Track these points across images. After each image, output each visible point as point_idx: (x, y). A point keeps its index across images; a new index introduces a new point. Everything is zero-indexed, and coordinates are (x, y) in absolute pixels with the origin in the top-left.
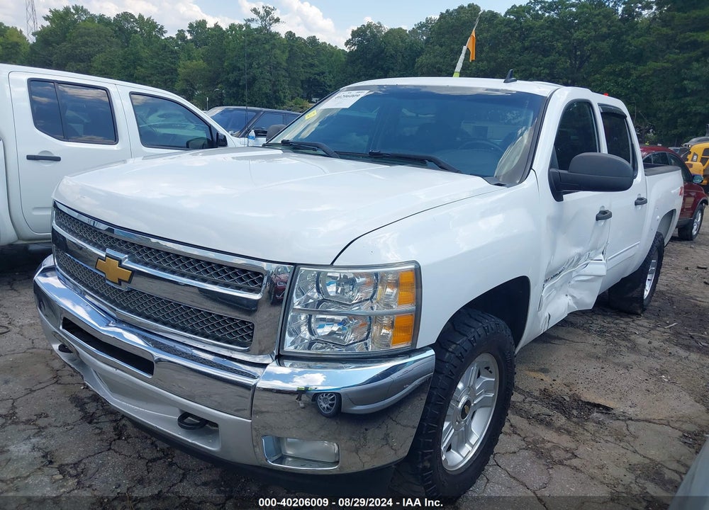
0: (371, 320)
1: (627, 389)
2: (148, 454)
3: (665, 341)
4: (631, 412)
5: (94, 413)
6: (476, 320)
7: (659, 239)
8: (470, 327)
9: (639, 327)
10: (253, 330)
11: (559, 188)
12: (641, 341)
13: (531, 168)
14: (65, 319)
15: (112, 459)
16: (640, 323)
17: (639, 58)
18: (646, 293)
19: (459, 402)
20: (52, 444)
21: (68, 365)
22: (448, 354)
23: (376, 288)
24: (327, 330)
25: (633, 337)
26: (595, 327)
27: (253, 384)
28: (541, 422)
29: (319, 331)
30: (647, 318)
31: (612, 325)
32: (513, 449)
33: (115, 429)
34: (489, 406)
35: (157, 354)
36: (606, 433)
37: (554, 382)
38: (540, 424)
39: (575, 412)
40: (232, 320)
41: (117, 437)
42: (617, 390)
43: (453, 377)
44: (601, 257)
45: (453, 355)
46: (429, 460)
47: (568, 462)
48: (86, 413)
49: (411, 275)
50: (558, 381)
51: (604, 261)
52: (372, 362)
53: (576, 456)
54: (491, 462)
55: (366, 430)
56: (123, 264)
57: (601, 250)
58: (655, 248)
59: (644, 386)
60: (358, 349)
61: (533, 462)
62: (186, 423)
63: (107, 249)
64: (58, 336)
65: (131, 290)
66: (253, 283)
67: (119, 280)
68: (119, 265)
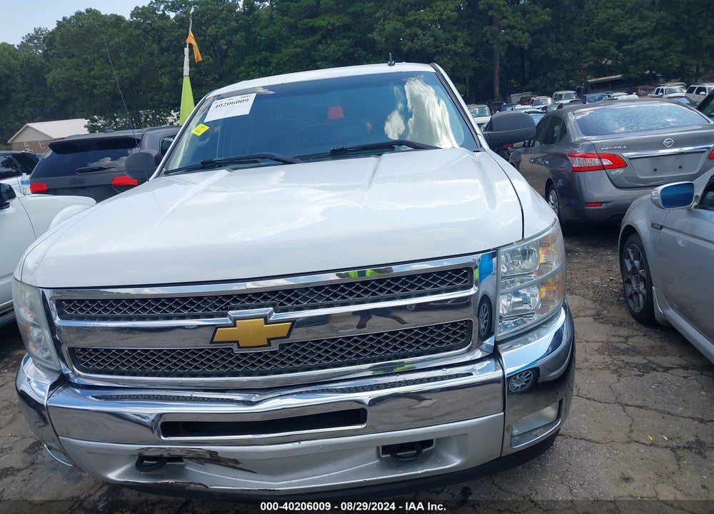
35: (366, 396)
56: (271, 319)
63: (230, 312)
64: (154, 451)
65: (282, 347)
66: (458, 280)
67: (269, 340)
68: (266, 323)
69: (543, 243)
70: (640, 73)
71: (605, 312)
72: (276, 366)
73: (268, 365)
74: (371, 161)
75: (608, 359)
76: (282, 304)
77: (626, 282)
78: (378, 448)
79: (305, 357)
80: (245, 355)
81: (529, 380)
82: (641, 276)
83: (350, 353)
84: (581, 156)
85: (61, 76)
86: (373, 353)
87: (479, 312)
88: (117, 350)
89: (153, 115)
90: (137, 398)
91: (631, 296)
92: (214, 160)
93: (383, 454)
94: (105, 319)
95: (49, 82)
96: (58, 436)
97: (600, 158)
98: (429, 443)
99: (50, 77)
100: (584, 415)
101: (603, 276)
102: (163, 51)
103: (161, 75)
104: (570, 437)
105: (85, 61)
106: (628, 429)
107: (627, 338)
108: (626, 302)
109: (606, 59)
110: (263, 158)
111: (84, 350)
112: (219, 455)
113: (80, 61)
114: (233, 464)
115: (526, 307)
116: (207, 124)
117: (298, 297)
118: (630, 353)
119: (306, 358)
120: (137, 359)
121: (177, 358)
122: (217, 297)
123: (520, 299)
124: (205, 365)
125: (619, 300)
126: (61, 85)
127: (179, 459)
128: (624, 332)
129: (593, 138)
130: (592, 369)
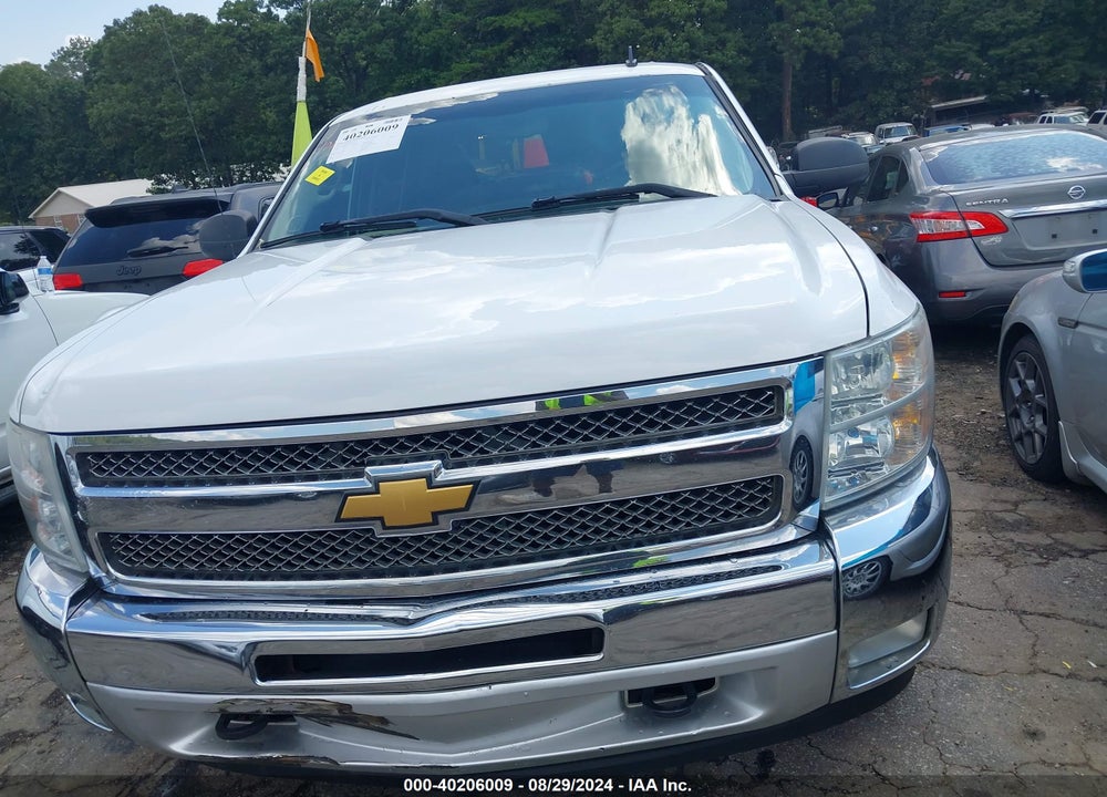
13: (773, 172)
27: (833, 569)
56: (439, 479)
63: (368, 469)
64: (245, 704)
65: (457, 526)
66: (758, 409)
67: (435, 515)
68: (430, 486)
69: (899, 346)
70: (1015, 93)
71: (976, 464)
72: (446, 558)
73: (434, 556)
74: (600, 218)
75: (987, 538)
76: (455, 454)
77: (1011, 415)
78: (622, 693)
79: (495, 543)
80: (395, 540)
81: (875, 577)
82: (1038, 405)
83: (572, 535)
84: (933, 217)
85: (111, 111)
86: (611, 535)
87: (792, 462)
88: (180, 536)
89: (252, 171)
90: (216, 616)
91: (1020, 438)
92: (342, 222)
93: (630, 702)
94: (159, 484)
95: (92, 122)
96: (85, 681)
97: (964, 219)
98: (709, 683)
99: (93, 113)
100: (954, 630)
101: (969, 407)
102: (268, 69)
103: (264, 108)
104: (934, 665)
105: (147, 87)
106: (1029, 652)
107: (1016, 504)
108: (1012, 447)
109: (961, 72)
110: (421, 218)
111: (125, 536)
112: (354, 710)
113: (140, 88)
114: (378, 723)
115: (869, 453)
116: (331, 166)
117: (482, 442)
118: (1023, 527)
119: (499, 544)
120: (214, 550)
121: (279, 548)
122: (345, 443)
123: (859, 441)
124: (327, 558)
125: (997, 445)
126: (110, 126)
127: (288, 716)
128: (1012, 494)
129: (952, 187)
130: (961, 556)
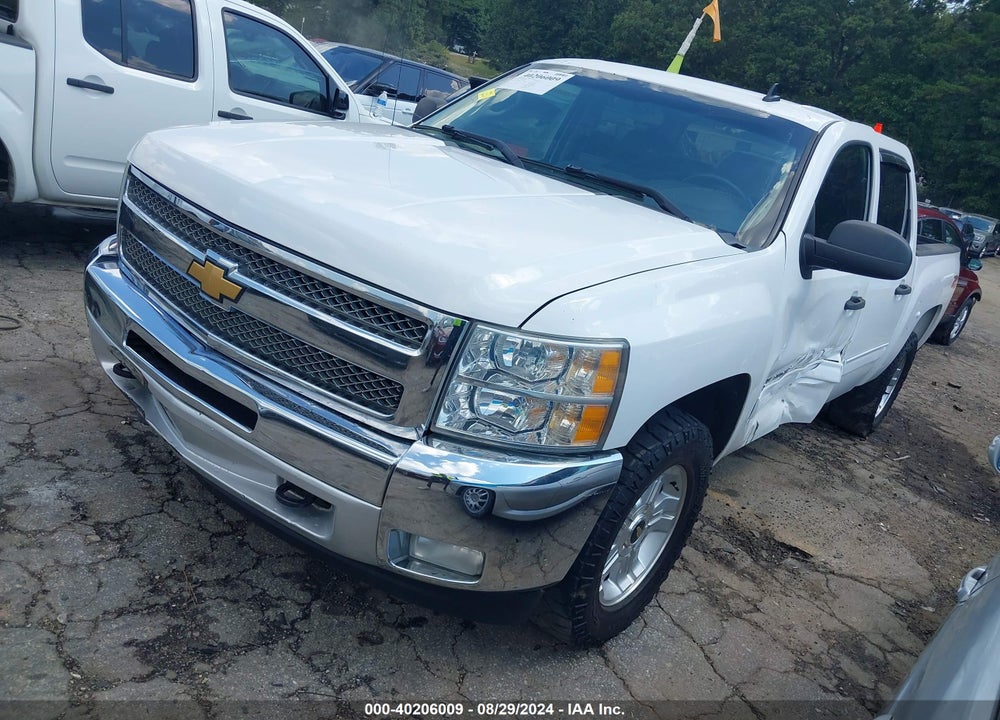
0: (553, 406)
1: (834, 533)
2: (213, 525)
3: (890, 477)
4: (834, 564)
5: (140, 459)
6: (675, 421)
7: (913, 341)
8: (667, 429)
9: (861, 454)
10: (401, 394)
11: (810, 260)
12: (862, 473)
13: (781, 229)
14: (131, 333)
15: (165, 525)
16: (863, 448)
17: (928, 72)
18: (879, 411)
19: (632, 521)
20: (85, 494)
21: (124, 394)
22: (634, 461)
23: (567, 365)
24: (494, 408)
25: (851, 466)
26: (804, 445)
27: (392, 463)
28: (721, 559)
29: (482, 409)
30: (873, 443)
31: (827, 446)
32: (682, 589)
33: (169, 485)
34: (663, 531)
35: (265, 405)
36: (800, 585)
37: (743, 511)
38: (719, 562)
39: (764, 554)
40: (374, 376)
41: (170, 497)
42: (822, 533)
43: (636, 491)
44: (838, 357)
45: (640, 463)
46: (587, 590)
47: (747, 616)
48: (130, 458)
49: (617, 356)
50: (748, 510)
51: (840, 364)
52: (545, 459)
53: (758, 610)
54: (653, 602)
55: (517, 541)
56: (230, 275)
57: (840, 349)
58: (905, 353)
59: (855, 532)
60: (529, 440)
61: (704, 609)
62: (286, 498)
67: (222, 296)
68: (225, 276)
75: (820, 647)
76: (246, 266)
92: (455, 129)
107: (899, 649)
110: (495, 146)
128: (908, 642)
130: (776, 640)
